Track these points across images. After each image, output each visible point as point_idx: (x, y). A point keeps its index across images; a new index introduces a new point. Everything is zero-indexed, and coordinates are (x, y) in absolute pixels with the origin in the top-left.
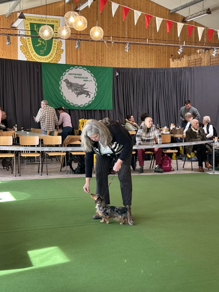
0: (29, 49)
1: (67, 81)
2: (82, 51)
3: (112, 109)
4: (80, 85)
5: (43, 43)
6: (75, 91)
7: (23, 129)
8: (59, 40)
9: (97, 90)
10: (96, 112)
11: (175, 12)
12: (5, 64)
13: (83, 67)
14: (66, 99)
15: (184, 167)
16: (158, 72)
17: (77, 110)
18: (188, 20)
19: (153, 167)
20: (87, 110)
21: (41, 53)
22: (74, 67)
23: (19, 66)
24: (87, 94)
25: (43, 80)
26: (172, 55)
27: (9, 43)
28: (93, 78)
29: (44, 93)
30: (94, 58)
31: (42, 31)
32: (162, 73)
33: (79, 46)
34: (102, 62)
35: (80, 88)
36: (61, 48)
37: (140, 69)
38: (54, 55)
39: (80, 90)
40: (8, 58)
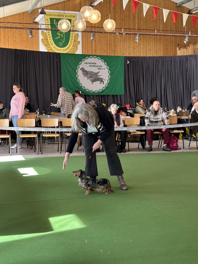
0: (49, 41)
1: (83, 70)
2: (96, 43)
3: (124, 94)
4: (95, 73)
5: (62, 36)
6: (91, 78)
7: (44, 113)
8: (76, 33)
9: (110, 78)
10: (109, 97)
11: (181, 5)
12: (28, 55)
13: (97, 56)
14: (83, 86)
15: (190, 146)
16: (166, 60)
17: (92, 96)
18: (194, 12)
19: (161, 146)
20: (101, 95)
21: (60, 45)
22: (89, 57)
23: (40, 56)
24: (101, 81)
25: (62, 69)
26: (179, 45)
27: (31, 37)
28: (106, 66)
29: (62, 80)
30: (107, 49)
31: (61, 25)
32: (169, 60)
33: (94, 38)
34: (114, 52)
35: (94, 76)
36: (78, 40)
37: (149, 57)
38: (71, 47)
39: (95, 78)
40: (31, 50)
